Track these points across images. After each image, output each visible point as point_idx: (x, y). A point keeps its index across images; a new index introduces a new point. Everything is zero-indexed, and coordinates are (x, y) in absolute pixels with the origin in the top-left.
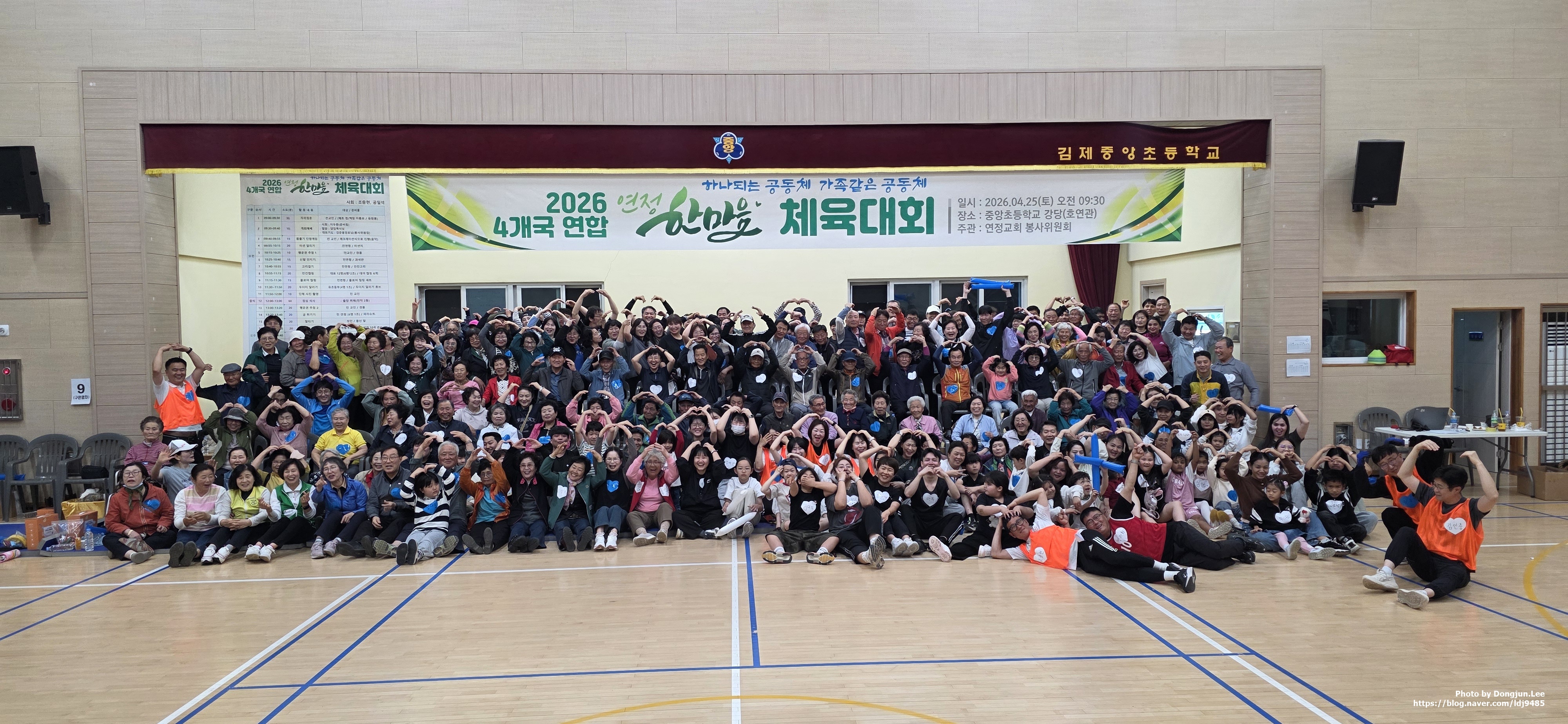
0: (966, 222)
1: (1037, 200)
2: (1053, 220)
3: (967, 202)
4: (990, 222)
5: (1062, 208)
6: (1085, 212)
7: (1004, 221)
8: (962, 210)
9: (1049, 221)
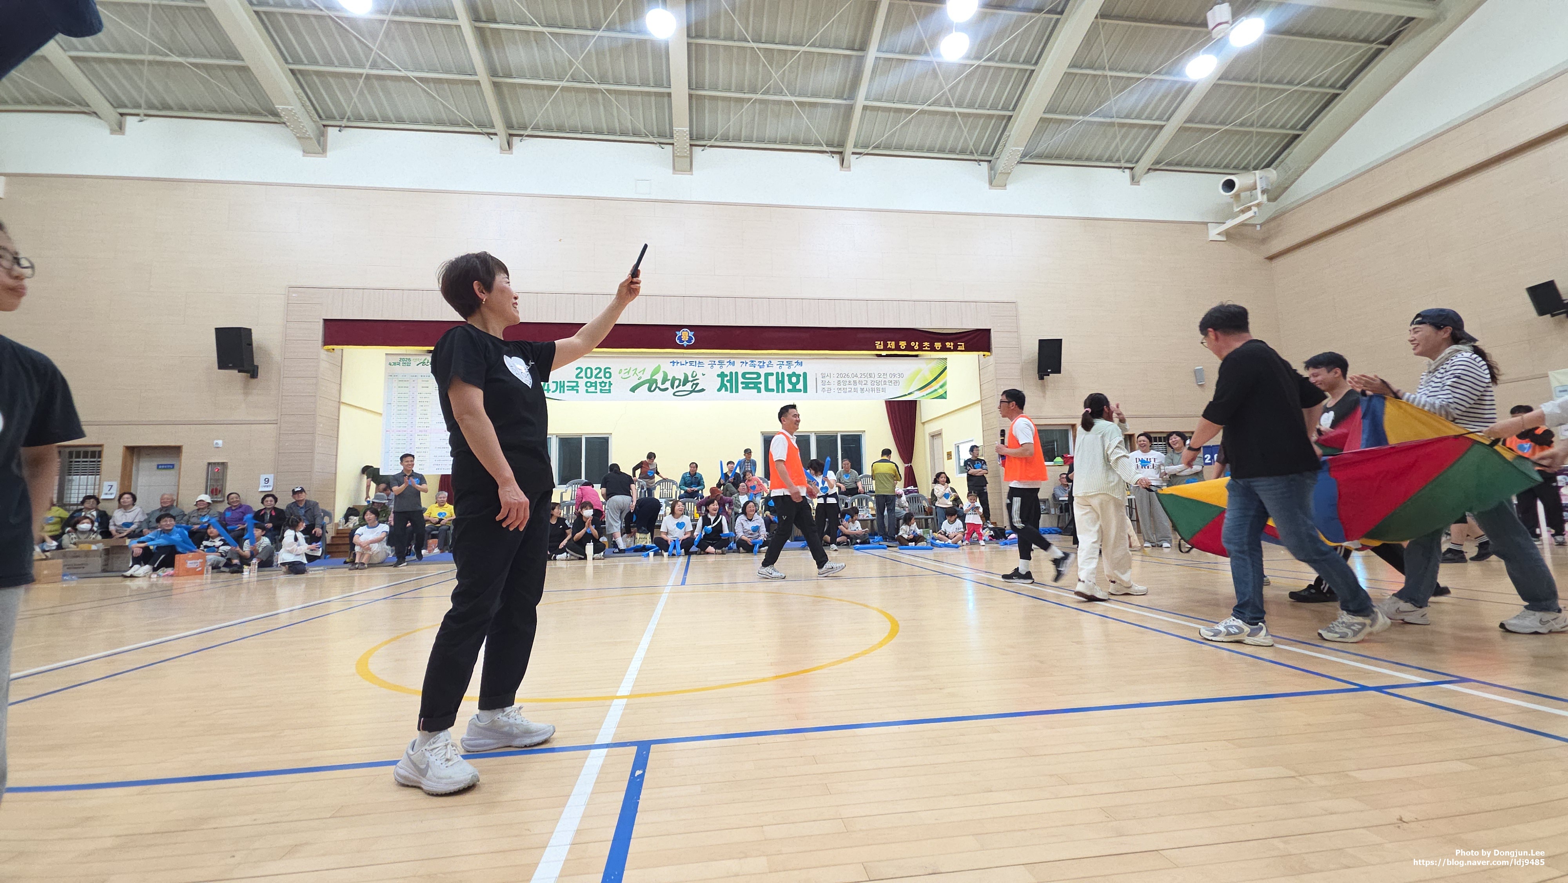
0: (826, 387)
1: (865, 375)
2: (876, 386)
3: (826, 375)
4: (840, 387)
5: (880, 379)
6: (893, 382)
7: (848, 386)
8: (823, 379)
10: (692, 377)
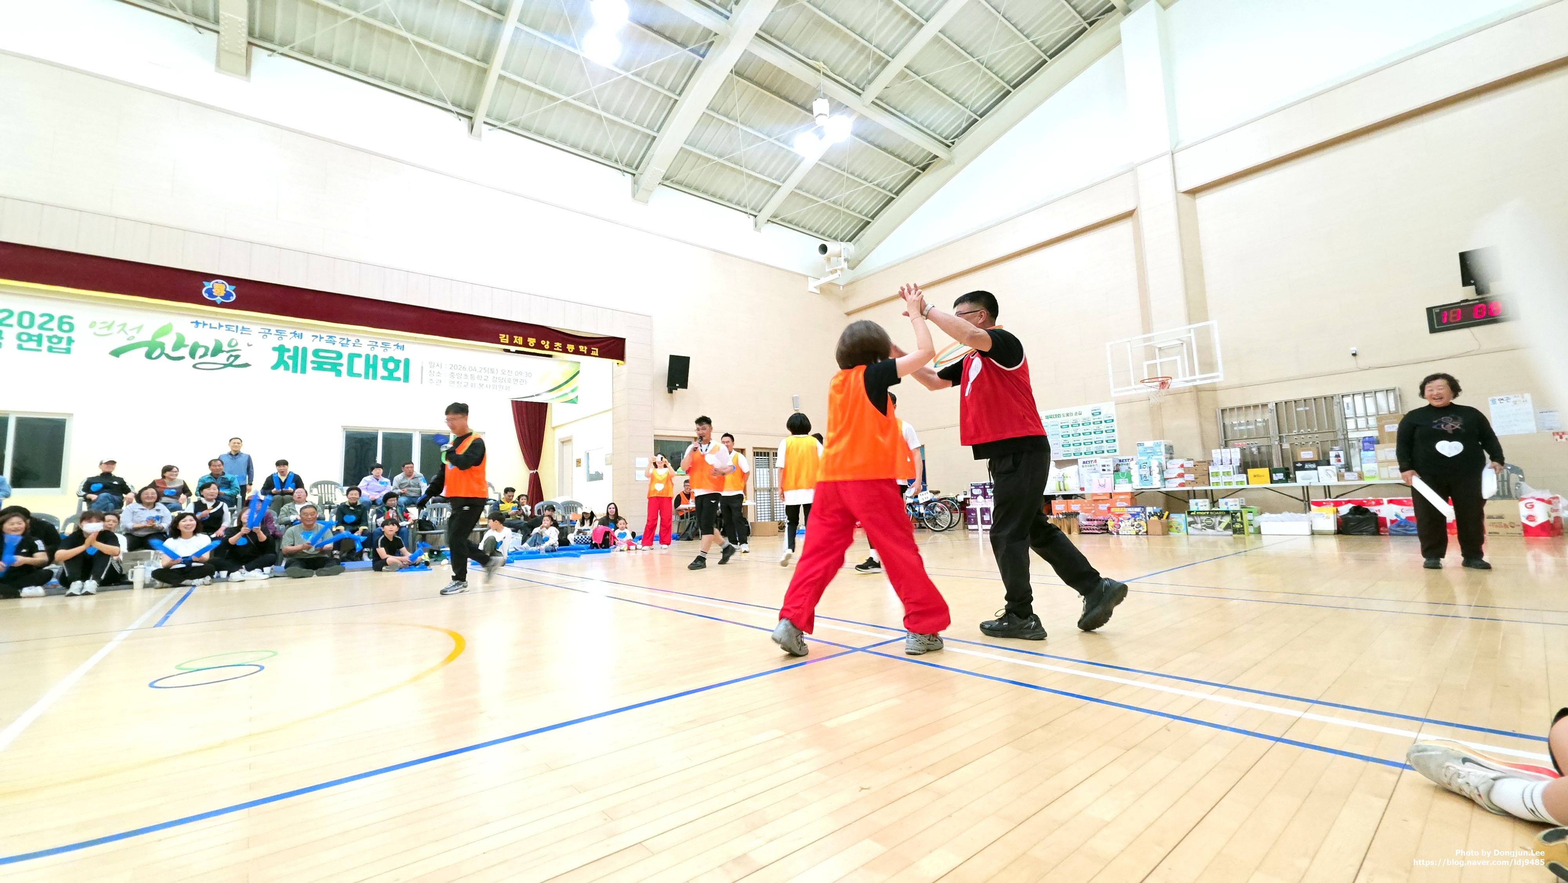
0: (435, 378)
1: (487, 370)
3: (436, 365)
4: (453, 380)
5: (503, 376)
6: (519, 381)
7: (463, 380)
8: (432, 370)
9: (495, 384)
10: (229, 345)
